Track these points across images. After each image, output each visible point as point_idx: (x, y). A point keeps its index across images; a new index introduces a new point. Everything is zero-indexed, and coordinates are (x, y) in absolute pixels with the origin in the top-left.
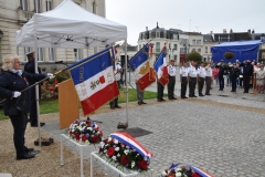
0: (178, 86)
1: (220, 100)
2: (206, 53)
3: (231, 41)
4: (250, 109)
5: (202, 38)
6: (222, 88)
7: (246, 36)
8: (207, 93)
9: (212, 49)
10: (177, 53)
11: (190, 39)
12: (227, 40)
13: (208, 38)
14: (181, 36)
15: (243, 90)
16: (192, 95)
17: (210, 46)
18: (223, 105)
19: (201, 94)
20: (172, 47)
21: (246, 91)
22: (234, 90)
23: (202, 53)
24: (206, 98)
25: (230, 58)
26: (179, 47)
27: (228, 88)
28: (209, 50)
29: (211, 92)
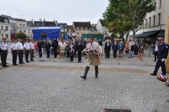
1: (41, 64)
2: (29, 33)
3: (44, 26)
5: (26, 23)
6: (41, 56)
7: (52, 24)
9: (33, 30)
10: (9, 32)
11: (18, 24)
12: (42, 26)
13: (30, 24)
14: (11, 21)
16: (21, 62)
17: (31, 29)
18: (42, 67)
19: (27, 61)
20: (4, 28)
21: (55, 57)
22: (48, 57)
23: (26, 33)
24: (31, 63)
25: (44, 37)
26: (10, 28)
27: (44, 56)
28: (31, 31)
29: (34, 59)
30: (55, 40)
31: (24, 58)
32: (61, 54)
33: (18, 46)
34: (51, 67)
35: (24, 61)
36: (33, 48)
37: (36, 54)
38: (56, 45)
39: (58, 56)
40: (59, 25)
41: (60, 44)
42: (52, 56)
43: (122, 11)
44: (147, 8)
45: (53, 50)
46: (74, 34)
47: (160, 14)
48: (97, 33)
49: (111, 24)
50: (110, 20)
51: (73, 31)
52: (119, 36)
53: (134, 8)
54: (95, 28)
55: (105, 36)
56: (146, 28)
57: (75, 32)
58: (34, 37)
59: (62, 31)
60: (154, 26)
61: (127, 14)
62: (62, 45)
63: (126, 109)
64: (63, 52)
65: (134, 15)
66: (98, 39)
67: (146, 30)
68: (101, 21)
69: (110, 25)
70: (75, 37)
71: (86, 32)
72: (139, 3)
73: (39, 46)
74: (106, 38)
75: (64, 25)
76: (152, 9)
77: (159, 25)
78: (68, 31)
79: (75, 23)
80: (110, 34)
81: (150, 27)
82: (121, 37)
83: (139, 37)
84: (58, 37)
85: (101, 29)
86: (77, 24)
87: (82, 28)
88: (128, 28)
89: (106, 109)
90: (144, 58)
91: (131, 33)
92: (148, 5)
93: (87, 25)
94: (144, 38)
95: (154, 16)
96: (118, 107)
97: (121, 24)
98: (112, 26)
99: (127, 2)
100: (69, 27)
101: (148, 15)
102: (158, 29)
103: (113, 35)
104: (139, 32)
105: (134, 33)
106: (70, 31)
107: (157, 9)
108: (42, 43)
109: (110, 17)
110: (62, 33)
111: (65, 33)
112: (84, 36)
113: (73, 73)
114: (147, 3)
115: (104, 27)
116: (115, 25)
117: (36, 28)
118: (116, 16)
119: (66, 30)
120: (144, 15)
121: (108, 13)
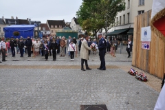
1: (14, 64)
3: (17, 24)
4: (33, 67)
6: (14, 55)
7: (26, 22)
8: (4, 60)
9: (4, 29)
12: (14, 24)
15: (27, 55)
17: (3, 27)
18: (16, 67)
21: (30, 56)
22: (22, 56)
25: (17, 35)
27: (18, 55)
28: (2, 29)
32: (36, 53)
34: (26, 67)
36: (5, 47)
37: (9, 53)
39: (32, 55)
40: (33, 23)
41: (34, 42)
42: (26, 55)
43: (95, 10)
44: (117, 7)
45: (27, 49)
46: (48, 33)
47: (129, 14)
48: (71, 31)
49: (84, 22)
50: (83, 19)
51: (47, 29)
52: (92, 33)
53: (106, 7)
54: (69, 26)
55: (79, 34)
56: (117, 26)
57: (49, 30)
58: (6, 36)
59: (36, 29)
60: (124, 24)
61: (100, 12)
62: (36, 43)
63: (101, 104)
64: (37, 50)
65: (106, 14)
66: (72, 37)
67: (117, 28)
68: (75, 20)
69: (84, 23)
70: (49, 35)
71: (61, 30)
72: (111, 2)
74: (81, 36)
75: (38, 24)
76: (122, 8)
77: (129, 23)
78: (42, 29)
79: (49, 21)
80: (84, 32)
81: (121, 25)
83: (111, 35)
84: (31, 35)
85: (75, 27)
86: (51, 23)
87: (56, 27)
88: (101, 26)
89: (82, 106)
90: (116, 55)
91: (104, 31)
92: (119, 5)
93: (61, 23)
94: (116, 35)
95: (124, 15)
96: (94, 103)
97: (94, 22)
98: (86, 24)
99: (100, 2)
100: (43, 25)
101: (119, 14)
102: (127, 27)
103: (86, 33)
104: (111, 30)
105: (106, 31)
106: (44, 29)
107: (126, 8)
108: (15, 42)
109: (83, 16)
110: (36, 31)
111: (39, 32)
112: (58, 34)
113: (48, 71)
114: (117, 2)
115: (78, 25)
116: (88, 23)
117: (7, 26)
118: (89, 15)
119: (40, 29)
120: (115, 14)
121: (82, 11)
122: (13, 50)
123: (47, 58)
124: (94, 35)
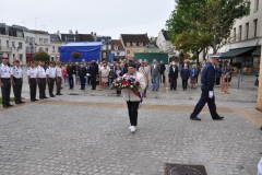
0: (26, 88)
1: (72, 99)
2: (53, 52)
3: (77, 41)
4: (98, 104)
5: (49, 37)
6: (72, 87)
7: (89, 38)
8: (59, 93)
9: (60, 48)
10: (23, 52)
11: (37, 38)
12: (73, 41)
13: (55, 38)
14: (26, 34)
15: (91, 87)
16: (43, 96)
17: (57, 45)
18: (75, 104)
19: (52, 95)
20: (17, 45)
21: (94, 88)
22: (83, 88)
23: (50, 53)
24: (57, 98)
25: (77, 58)
26: (25, 45)
27: (77, 87)
28: (56, 50)
30: (94, 63)
31: (47, 91)
32: (103, 84)
33: (39, 71)
34: (88, 104)
35: (47, 95)
36: (60, 75)
37: (65, 84)
38: (95, 71)
39: (98, 87)
40: (99, 39)
41: (101, 68)
42: (88, 87)
43: (197, 17)
44: (235, 11)
46: (122, 54)
47: (256, 21)
48: (158, 51)
49: (179, 37)
50: (177, 32)
51: (121, 49)
52: (192, 55)
53: (214, 12)
54: (154, 43)
55: (170, 56)
56: (234, 42)
57: (123, 50)
58: (61, 59)
59: (104, 48)
60: (247, 40)
61: (204, 20)
62: (104, 70)
64: (105, 80)
65: (215, 22)
66: (159, 61)
67: (234, 46)
68: (165, 33)
69: (178, 39)
70: (123, 58)
71: (141, 50)
72: (223, 3)
73: (70, 72)
75: (107, 40)
76: (243, 12)
77: (255, 37)
78: (112, 48)
79: (124, 36)
80: (178, 53)
81: (240, 41)
82: (196, 57)
83: (224, 57)
84: (97, 58)
85: (163, 45)
86: (128, 39)
87: (134, 44)
88: (206, 43)
89: (167, 164)
90: (230, 90)
91: (211, 51)
92: (237, 7)
93: (142, 39)
94: (232, 58)
95: (247, 24)
97: (194, 37)
98: (180, 41)
99: (204, 3)
100: (114, 43)
101: (238, 23)
102: (253, 44)
103: (182, 55)
104: (224, 49)
105: (215, 52)
106: (116, 48)
107: (251, 12)
108: (74, 67)
109: (177, 27)
110: (103, 51)
111: (108, 52)
112: (138, 55)
114: (236, 3)
115: (169, 42)
116: (185, 38)
117: (64, 45)
118: (186, 25)
119: (110, 47)
120: (231, 22)
121: (175, 20)
122: (71, 79)
123: (119, 93)
124: (194, 58)
